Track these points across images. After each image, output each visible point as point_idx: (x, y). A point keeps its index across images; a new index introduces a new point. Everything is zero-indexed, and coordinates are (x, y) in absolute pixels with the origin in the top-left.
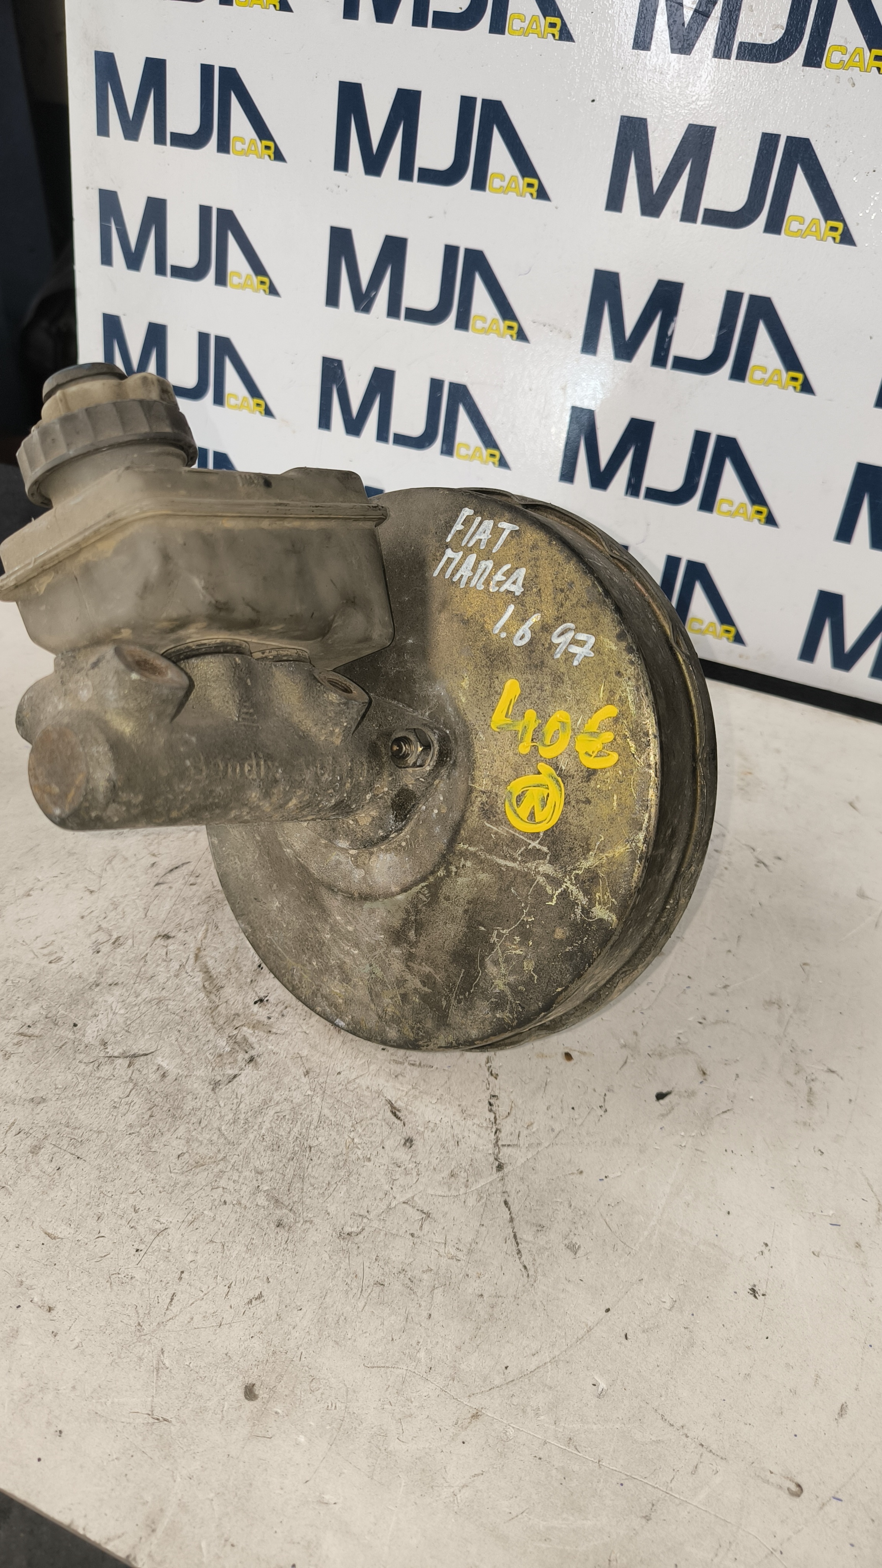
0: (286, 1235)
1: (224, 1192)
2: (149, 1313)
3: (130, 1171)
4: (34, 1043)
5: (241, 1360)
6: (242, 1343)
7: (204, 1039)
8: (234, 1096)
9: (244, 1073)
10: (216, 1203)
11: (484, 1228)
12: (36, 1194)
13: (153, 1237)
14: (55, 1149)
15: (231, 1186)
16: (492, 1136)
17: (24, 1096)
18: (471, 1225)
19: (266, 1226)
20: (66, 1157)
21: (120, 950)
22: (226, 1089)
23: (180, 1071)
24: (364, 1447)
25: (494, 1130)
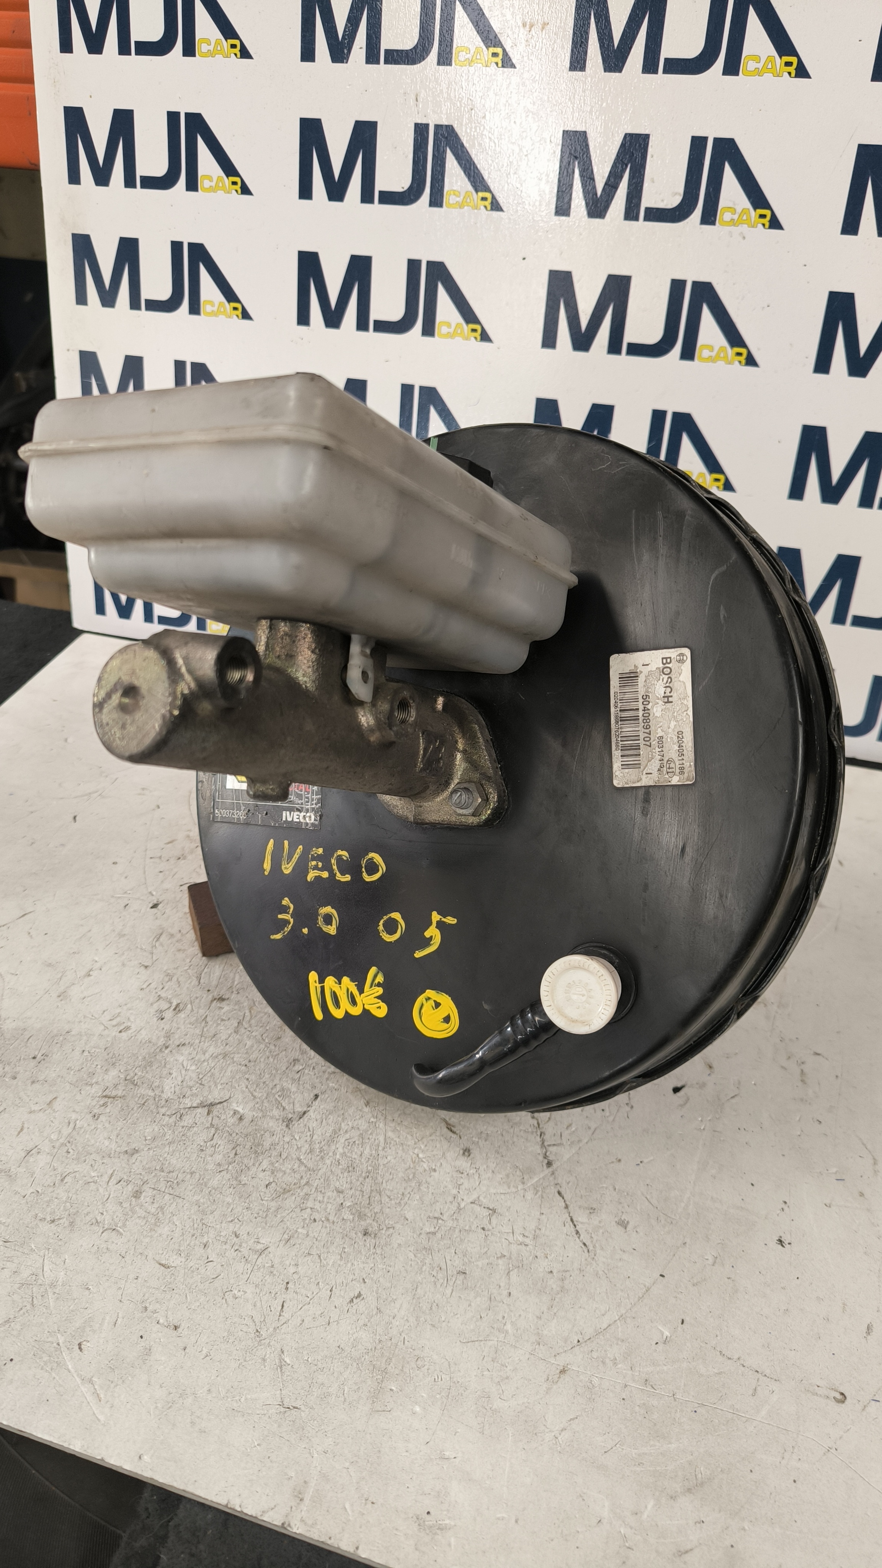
0: (373, 1241)
1: (312, 1211)
2: (264, 1320)
3: (225, 1203)
4: (119, 1103)
5: (353, 1350)
6: (350, 1336)
7: (271, 1085)
8: (307, 1130)
9: (312, 1109)
10: (307, 1221)
11: (543, 1217)
12: (145, 1233)
13: (256, 1257)
14: (155, 1191)
15: (317, 1206)
16: (538, 1139)
17: (118, 1150)
18: (533, 1215)
19: (354, 1236)
20: (165, 1197)
21: (182, 1015)
22: (298, 1124)
23: (254, 1113)
24: (472, 1409)
25: (539, 1134)
